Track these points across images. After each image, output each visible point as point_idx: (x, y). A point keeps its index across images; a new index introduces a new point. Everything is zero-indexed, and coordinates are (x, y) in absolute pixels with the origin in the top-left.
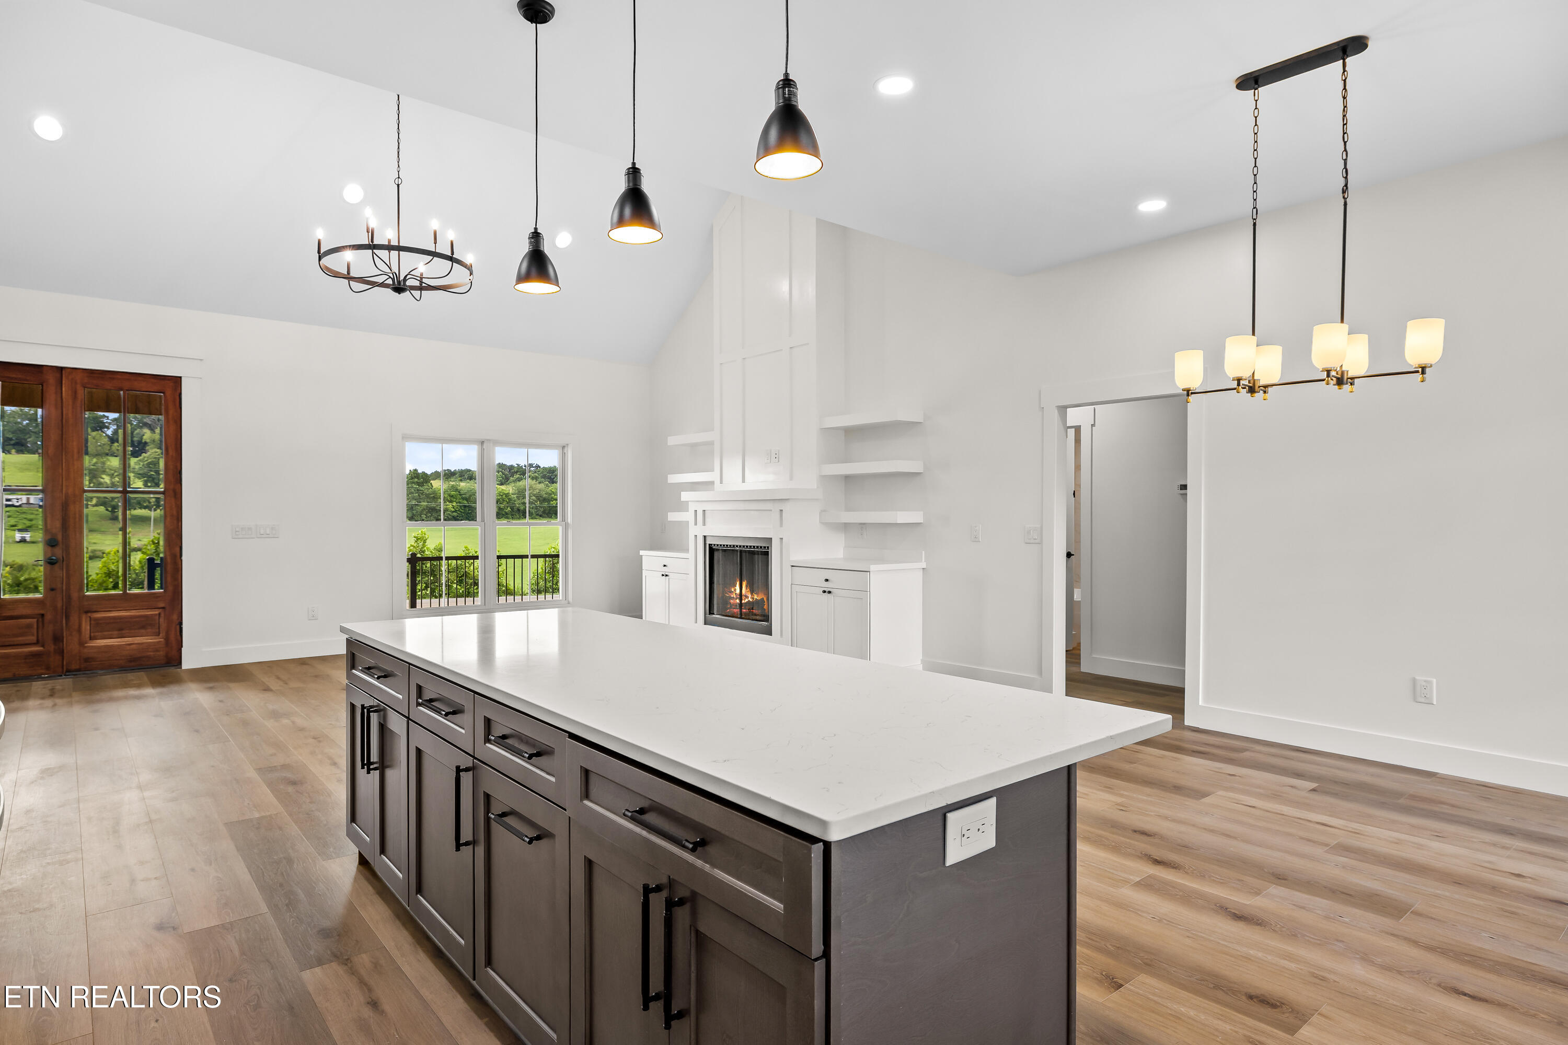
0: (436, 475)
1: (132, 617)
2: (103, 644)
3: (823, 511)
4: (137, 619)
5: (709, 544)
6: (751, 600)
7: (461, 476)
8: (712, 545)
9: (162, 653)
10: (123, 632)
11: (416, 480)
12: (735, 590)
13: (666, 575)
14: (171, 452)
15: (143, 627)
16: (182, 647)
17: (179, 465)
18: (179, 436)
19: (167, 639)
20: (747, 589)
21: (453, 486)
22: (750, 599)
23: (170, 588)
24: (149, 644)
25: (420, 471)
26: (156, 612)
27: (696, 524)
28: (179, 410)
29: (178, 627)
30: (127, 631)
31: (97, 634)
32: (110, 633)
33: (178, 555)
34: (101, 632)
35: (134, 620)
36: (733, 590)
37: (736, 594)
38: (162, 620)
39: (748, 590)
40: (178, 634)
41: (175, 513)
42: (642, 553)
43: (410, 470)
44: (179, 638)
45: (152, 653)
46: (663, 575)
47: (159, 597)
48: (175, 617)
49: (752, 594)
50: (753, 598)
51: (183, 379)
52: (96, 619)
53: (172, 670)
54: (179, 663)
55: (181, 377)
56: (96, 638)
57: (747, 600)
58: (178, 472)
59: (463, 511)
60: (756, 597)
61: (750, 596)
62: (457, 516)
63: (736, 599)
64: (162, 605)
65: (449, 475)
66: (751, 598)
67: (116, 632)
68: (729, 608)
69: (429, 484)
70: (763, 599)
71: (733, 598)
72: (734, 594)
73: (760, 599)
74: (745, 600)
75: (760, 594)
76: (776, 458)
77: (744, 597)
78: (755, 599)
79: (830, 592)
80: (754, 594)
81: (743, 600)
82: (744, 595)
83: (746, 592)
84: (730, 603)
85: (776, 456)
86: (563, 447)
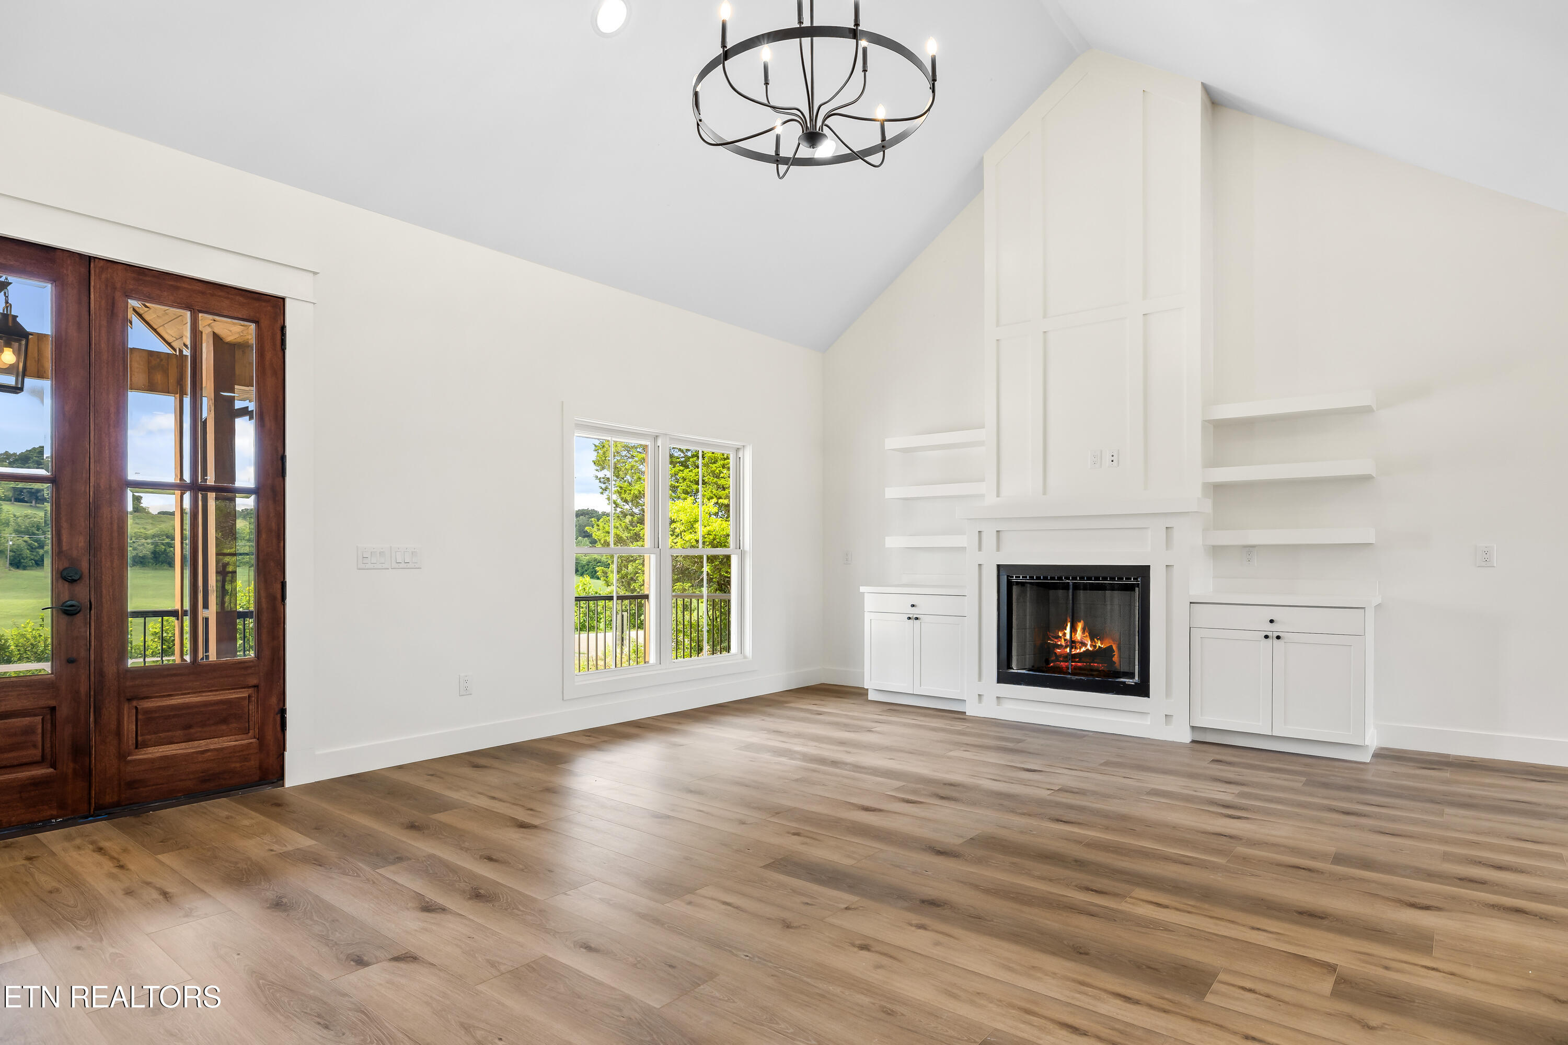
1: (206, 704)
2: (158, 755)
3: (1205, 530)
4: (216, 708)
5: (1008, 576)
6: (1091, 649)
8: (1013, 577)
9: (254, 763)
10: (192, 731)
12: (1065, 634)
13: (916, 619)
14: (269, 423)
15: (225, 721)
16: (284, 749)
17: (279, 444)
18: (281, 399)
19: (261, 738)
20: (1083, 632)
22: (1089, 647)
23: (267, 653)
24: (234, 750)
26: (244, 694)
27: (980, 549)
28: (280, 354)
29: (278, 718)
30: (199, 729)
31: (149, 737)
32: (170, 733)
33: (279, 596)
34: (155, 733)
35: (211, 708)
36: (1060, 635)
37: (1065, 640)
38: (252, 707)
39: (1087, 634)
40: (279, 728)
41: (274, 526)
42: (863, 589)
44: (280, 735)
45: (238, 765)
47: (250, 667)
48: (274, 700)
49: (1092, 640)
50: (1095, 646)
51: (288, 302)
52: (147, 711)
53: (269, 790)
54: (281, 777)
55: (283, 299)
56: (146, 745)
57: (1083, 649)
58: (279, 457)
60: (1099, 644)
61: (1089, 643)
63: (1066, 647)
64: (253, 681)
66: (1091, 646)
67: (179, 733)
68: (1053, 661)
70: (1111, 647)
71: (1060, 646)
72: (1063, 640)
73: (1114, 648)
74: (1080, 649)
75: (1114, 640)
76: (1112, 461)
77: (1078, 645)
78: (1098, 647)
79: (1278, 637)
80: (1096, 640)
81: (1076, 648)
82: (1078, 642)
83: (1082, 638)
84: (1056, 653)
85: (1112, 458)
86: (738, 450)
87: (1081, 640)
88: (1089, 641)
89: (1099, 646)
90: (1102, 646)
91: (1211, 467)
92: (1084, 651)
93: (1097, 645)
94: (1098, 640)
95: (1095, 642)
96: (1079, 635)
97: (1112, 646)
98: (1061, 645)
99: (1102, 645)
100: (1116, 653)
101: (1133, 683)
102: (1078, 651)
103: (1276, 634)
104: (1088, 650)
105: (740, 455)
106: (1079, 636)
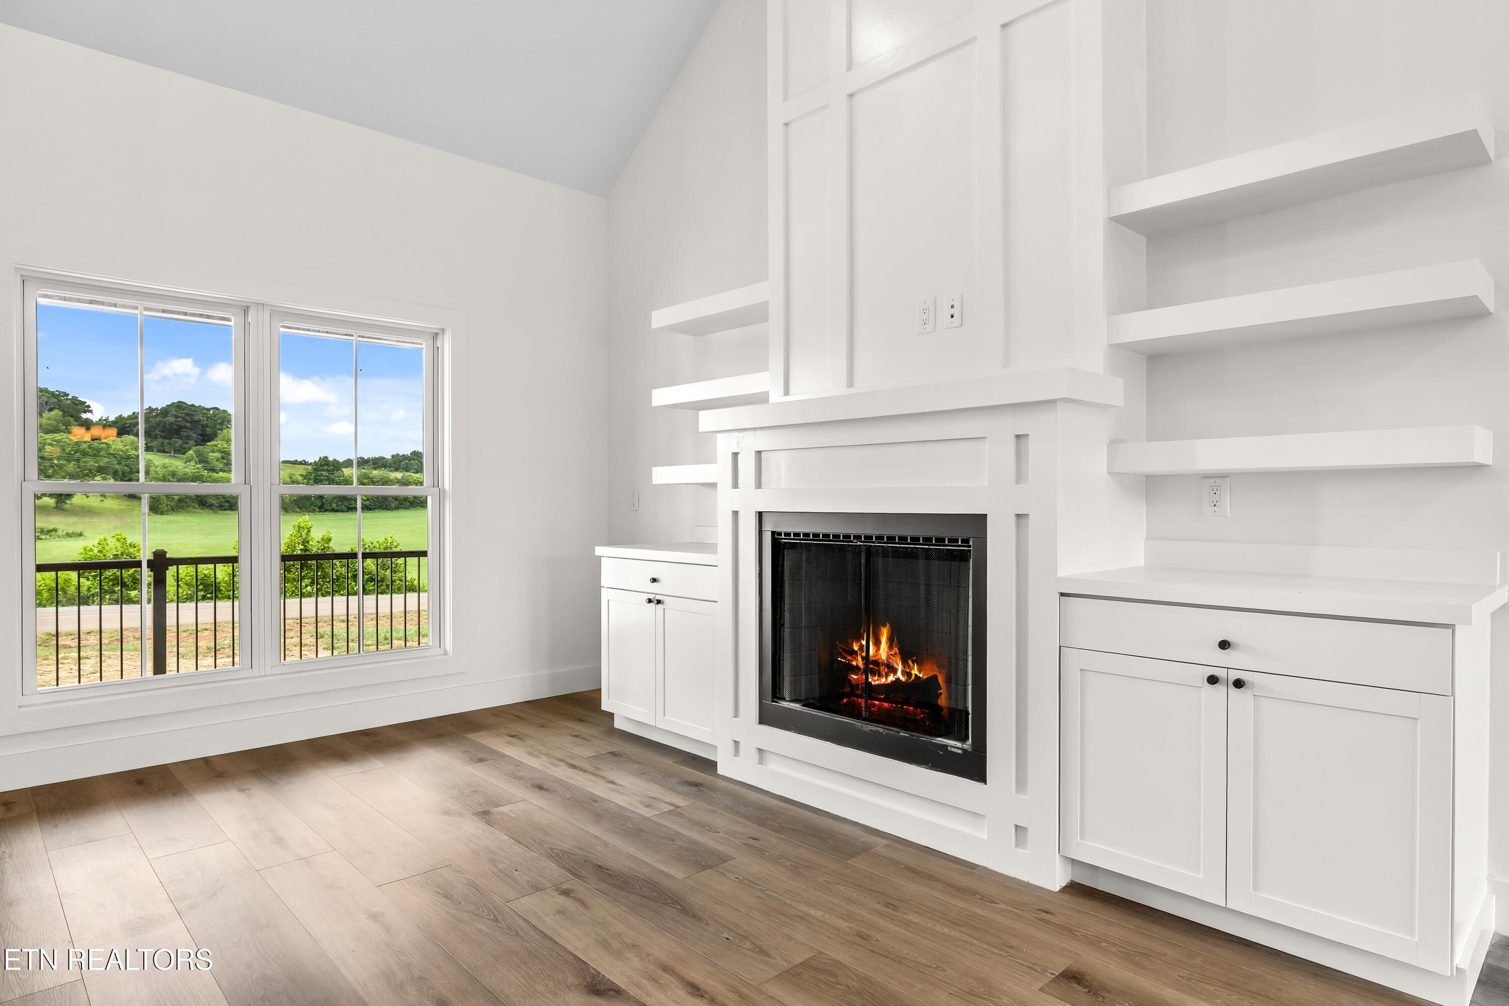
0: (348, 463)
3: (1114, 443)
5: (773, 533)
6: (903, 679)
7: (374, 464)
8: (780, 534)
11: (326, 467)
13: (659, 602)
20: (890, 647)
21: (365, 473)
22: (899, 674)
25: (331, 459)
27: (735, 485)
36: (856, 648)
39: (896, 650)
42: (599, 551)
43: (320, 458)
46: (650, 601)
49: (905, 663)
50: (909, 675)
57: (891, 678)
59: (376, 500)
60: (915, 671)
61: (900, 668)
62: (370, 505)
63: (865, 671)
65: (362, 462)
66: (903, 673)
69: (341, 472)
70: (934, 678)
71: (856, 669)
72: (860, 658)
73: (941, 680)
74: (886, 677)
75: (940, 667)
76: (952, 317)
77: (883, 670)
78: (913, 676)
79: (1239, 684)
80: (910, 662)
81: (880, 676)
82: (883, 664)
83: (888, 657)
84: (850, 681)
85: (952, 311)
86: (435, 336)
87: (887, 660)
88: (900, 664)
89: (915, 674)
90: (921, 676)
91: (1125, 311)
92: (892, 682)
93: (913, 672)
94: (913, 663)
95: (909, 667)
96: (883, 649)
97: (935, 676)
98: (857, 667)
99: (920, 673)
100: (943, 690)
101: (960, 751)
102: (883, 680)
103: (1234, 675)
104: (898, 679)
105: (439, 344)
106: (883, 652)
